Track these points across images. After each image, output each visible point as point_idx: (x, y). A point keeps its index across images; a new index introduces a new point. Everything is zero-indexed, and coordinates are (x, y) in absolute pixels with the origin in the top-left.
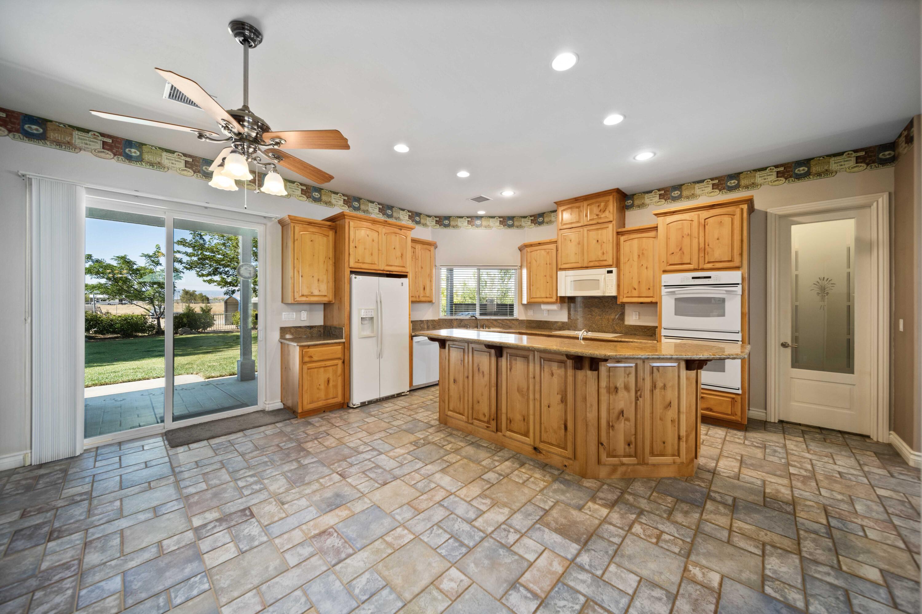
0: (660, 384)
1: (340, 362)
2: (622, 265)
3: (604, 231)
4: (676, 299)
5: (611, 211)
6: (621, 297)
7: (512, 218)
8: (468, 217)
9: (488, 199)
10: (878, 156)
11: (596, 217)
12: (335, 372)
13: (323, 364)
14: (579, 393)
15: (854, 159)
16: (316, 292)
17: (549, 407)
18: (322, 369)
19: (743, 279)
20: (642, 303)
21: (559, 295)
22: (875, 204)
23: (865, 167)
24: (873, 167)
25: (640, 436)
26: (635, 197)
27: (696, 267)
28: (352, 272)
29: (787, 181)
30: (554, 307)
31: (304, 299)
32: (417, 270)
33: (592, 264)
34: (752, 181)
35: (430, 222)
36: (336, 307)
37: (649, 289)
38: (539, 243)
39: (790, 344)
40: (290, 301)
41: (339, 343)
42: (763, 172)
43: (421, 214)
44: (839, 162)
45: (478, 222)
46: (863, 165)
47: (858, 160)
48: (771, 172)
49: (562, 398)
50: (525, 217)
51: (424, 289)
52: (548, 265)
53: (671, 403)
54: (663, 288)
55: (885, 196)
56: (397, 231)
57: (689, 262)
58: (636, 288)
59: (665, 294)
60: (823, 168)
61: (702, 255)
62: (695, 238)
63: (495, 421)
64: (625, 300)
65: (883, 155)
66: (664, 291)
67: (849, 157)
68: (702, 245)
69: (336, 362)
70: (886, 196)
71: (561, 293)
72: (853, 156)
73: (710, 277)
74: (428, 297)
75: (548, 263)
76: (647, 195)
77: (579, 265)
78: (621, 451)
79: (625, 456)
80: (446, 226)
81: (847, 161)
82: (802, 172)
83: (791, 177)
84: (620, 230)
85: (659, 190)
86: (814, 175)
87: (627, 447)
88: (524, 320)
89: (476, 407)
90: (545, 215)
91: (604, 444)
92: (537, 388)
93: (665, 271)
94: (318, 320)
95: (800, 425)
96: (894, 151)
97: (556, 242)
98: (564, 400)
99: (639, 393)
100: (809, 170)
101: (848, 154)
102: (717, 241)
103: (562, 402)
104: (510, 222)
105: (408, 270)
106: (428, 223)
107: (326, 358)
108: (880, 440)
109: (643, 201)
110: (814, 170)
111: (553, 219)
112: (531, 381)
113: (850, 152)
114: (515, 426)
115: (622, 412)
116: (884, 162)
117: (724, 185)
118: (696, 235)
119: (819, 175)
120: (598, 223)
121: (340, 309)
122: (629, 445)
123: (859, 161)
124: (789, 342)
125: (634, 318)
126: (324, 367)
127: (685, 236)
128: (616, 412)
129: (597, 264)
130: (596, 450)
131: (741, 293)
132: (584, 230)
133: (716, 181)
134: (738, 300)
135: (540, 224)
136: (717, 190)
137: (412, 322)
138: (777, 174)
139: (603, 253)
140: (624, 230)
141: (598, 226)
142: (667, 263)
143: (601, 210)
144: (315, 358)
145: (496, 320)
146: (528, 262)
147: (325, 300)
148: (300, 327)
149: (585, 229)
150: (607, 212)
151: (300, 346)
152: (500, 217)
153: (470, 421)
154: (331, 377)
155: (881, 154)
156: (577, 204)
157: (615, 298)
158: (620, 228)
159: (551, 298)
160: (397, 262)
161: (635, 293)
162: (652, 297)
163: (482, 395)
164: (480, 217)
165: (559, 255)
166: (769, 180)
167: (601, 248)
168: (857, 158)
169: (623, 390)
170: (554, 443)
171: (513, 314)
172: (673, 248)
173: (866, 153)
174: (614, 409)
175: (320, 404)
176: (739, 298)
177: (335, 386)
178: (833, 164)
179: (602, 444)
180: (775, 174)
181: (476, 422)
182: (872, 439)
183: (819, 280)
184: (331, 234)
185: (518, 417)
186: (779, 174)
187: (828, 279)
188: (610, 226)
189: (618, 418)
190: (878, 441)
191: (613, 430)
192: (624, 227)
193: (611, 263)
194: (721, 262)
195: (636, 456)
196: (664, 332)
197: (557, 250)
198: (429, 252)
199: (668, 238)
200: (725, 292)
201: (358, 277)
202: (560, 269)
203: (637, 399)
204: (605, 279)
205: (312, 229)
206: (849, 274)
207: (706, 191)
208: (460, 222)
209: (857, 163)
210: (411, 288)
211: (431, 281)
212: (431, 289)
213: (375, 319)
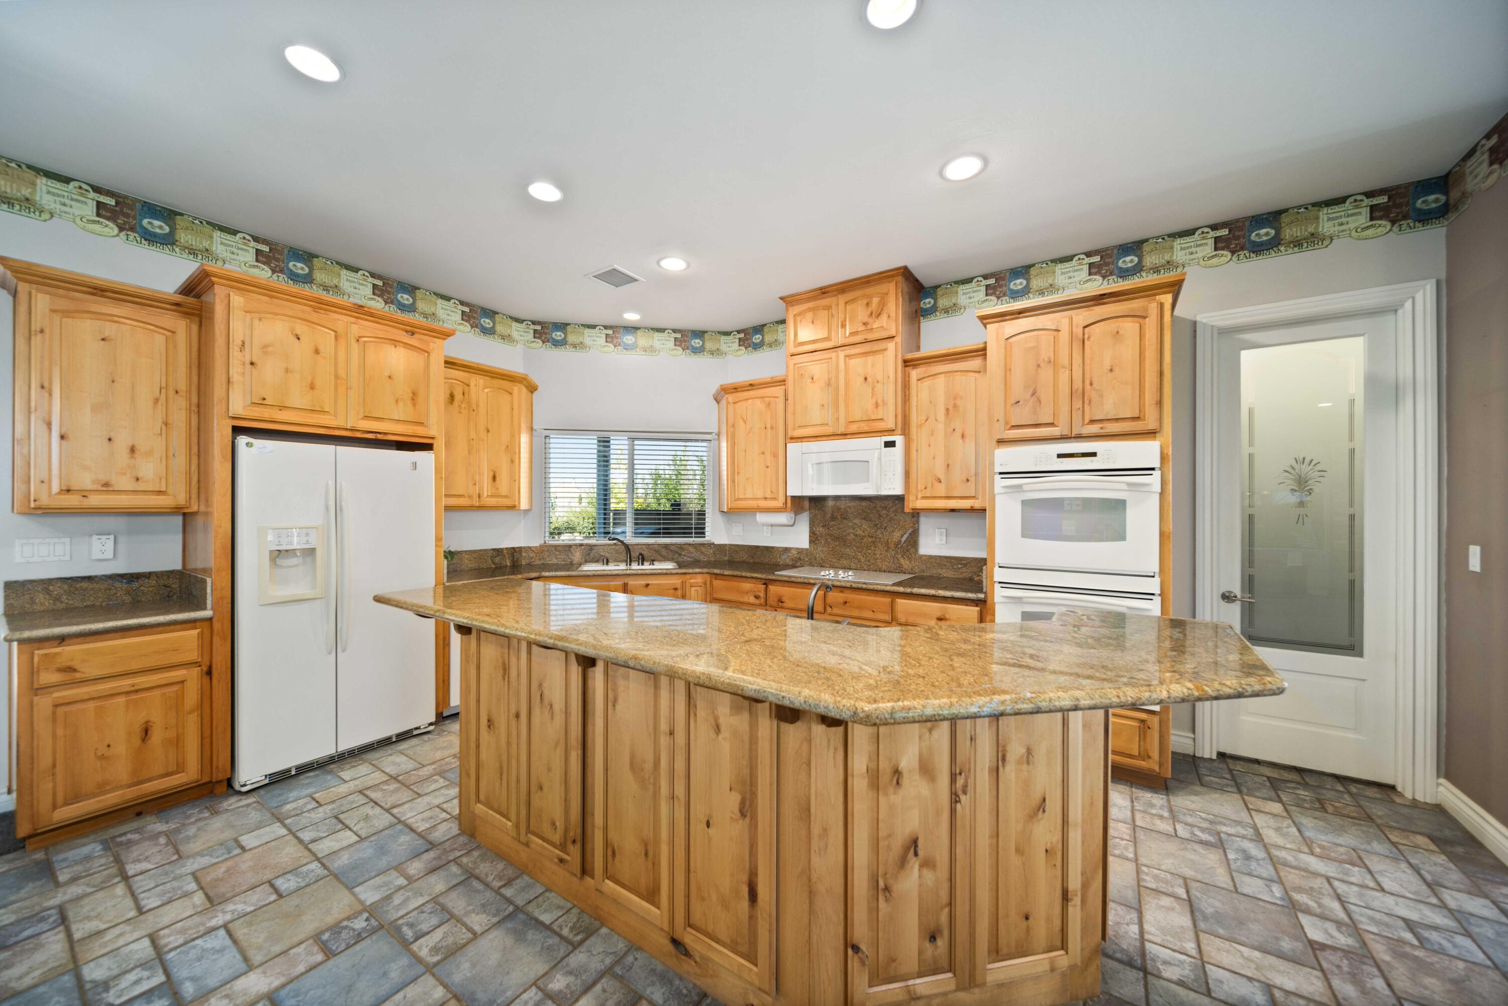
1: (193, 676)
2: (913, 430)
3: (879, 358)
4: (1025, 503)
5: (893, 315)
6: (912, 498)
7: (700, 334)
8: (606, 327)
9: (635, 280)
10: (1414, 203)
11: (862, 328)
12: (173, 703)
13: (125, 683)
14: (789, 789)
15: (1366, 212)
16: (124, 483)
17: (708, 825)
18: (120, 700)
19: (1163, 458)
20: (953, 510)
21: (790, 493)
22: (1408, 305)
23: (1389, 227)
24: (1404, 227)
25: (962, 910)
26: (940, 292)
27: (1066, 432)
28: (239, 431)
29: (1235, 258)
30: (782, 519)
32: (473, 435)
33: (854, 428)
34: (1167, 258)
35: (520, 333)
36: (200, 523)
37: (968, 480)
38: (751, 385)
39: (1239, 596)
41: (192, 623)
42: (1188, 239)
43: (496, 313)
44: (1337, 218)
45: (629, 339)
46: (1383, 222)
47: (1375, 213)
48: (1204, 238)
49: (743, 803)
50: (727, 334)
51: (494, 478)
52: (769, 430)
53: (1044, 800)
54: (998, 477)
55: (1428, 286)
56: (400, 334)
57: (1051, 421)
58: (942, 477)
59: (1002, 491)
60: (1306, 230)
61: (1078, 404)
62: (1064, 367)
63: (578, 845)
64: (920, 504)
65: (1423, 202)
66: (1000, 483)
67: (1357, 207)
68: (1078, 384)
69: (176, 675)
70: (1429, 288)
71: (793, 491)
72: (1364, 204)
73: (1094, 454)
74: (506, 497)
75: (768, 426)
76: (961, 287)
77: (829, 430)
78: (911, 962)
79: (920, 975)
80: (557, 344)
81: (1352, 215)
82: (1265, 238)
83: (1242, 249)
84: (909, 356)
85: (986, 277)
86: (1287, 245)
87: (927, 944)
88: (725, 545)
89: (536, 801)
90: (766, 329)
91: (863, 947)
92: (680, 765)
93: (1001, 442)
95: (1257, 762)
96: (1446, 193)
97: (783, 382)
98: (747, 809)
99: (960, 782)
100: (1278, 233)
101: (1356, 201)
102: (1110, 374)
103: (743, 814)
104: (697, 343)
105: (432, 433)
106: (514, 335)
107: (135, 666)
108: (1420, 797)
109: (954, 301)
110: (1288, 233)
111: (781, 337)
112: (664, 741)
113: (1359, 197)
114: (625, 870)
115: (915, 842)
116: (1425, 218)
117: (1111, 267)
118: (1066, 362)
119: (1297, 244)
120: (867, 341)
121: (206, 528)
122: (933, 938)
123: (1377, 214)
124: (1237, 590)
125: (937, 541)
126: (127, 693)
127: (1042, 365)
128: (898, 843)
129: (864, 427)
130: (841, 966)
131: (1159, 491)
132: (838, 357)
133: (1096, 259)
135: (757, 346)
136: (1098, 277)
137: (450, 555)
138: (1216, 243)
139: (877, 405)
140: (917, 355)
141: (867, 348)
142: (1007, 423)
143: (872, 314)
144: (89, 672)
145: (666, 546)
146: (730, 424)
148: (89, 578)
149: (842, 354)
150: (884, 317)
152: (674, 331)
153: (523, 839)
154: (157, 719)
155: (1420, 201)
156: (825, 302)
157: (900, 499)
158: (911, 351)
159: (775, 499)
160: (399, 413)
161: (941, 490)
162: (974, 497)
163: (549, 770)
164: (633, 329)
165: (790, 409)
166: (1200, 255)
167: (873, 394)
168: (1373, 208)
169: (917, 777)
170: (723, 936)
171: (704, 533)
172: (1018, 390)
173: (1389, 198)
174: (889, 836)
176: (1154, 501)
177: (174, 741)
178: (1326, 223)
179: (856, 949)
180: (1211, 242)
181: (535, 842)
182: (1401, 795)
183: (1294, 463)
184: (180, 324)
185: (629, 844)
186: (1219, 244)
187: (1312, 461)
188: (891, 345)
189: (902, 862)
190: (1414, 799)
191: (887, 900)
192: (918, 348)
193: (891, 424)
194: (1117, 420)
195: (951, 968)
196: (999, 575)
197: (786, 399)
198: (507, 397)
199: (1007, 370)
200: (1125, 487)
201: (257, 443)
202: (791, 438)
203: (955, 799)
204: (880, 459)
205: (109, 307)
206: (1352, 452)
207: (1077, 279)
208: (588, 337)
209: (1372, 219)
210: (444, 475)
211: (514, 461)
212: (514, 479)
213: (319, 553)
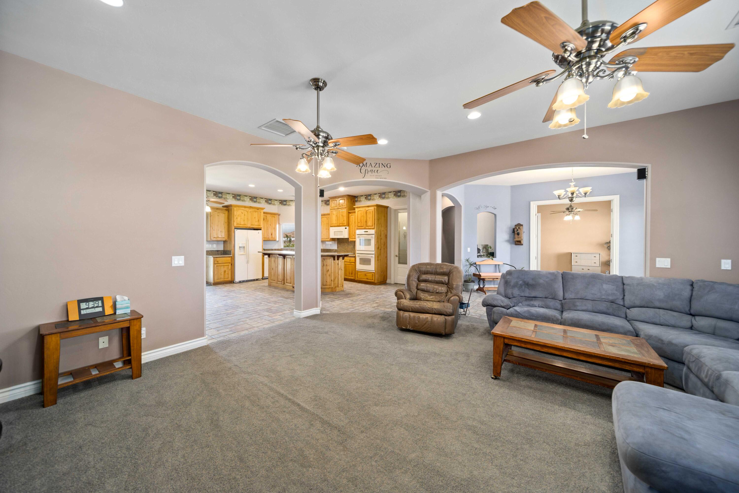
0: (325, 264)
1: (230, 264)
2: (350, 226)
3: (344, 211)
4: (360, 239)
5: (346, 203)
6: (350, 239)
11: (341, 205)
12: (228, 268)
13: (223, 264)
16: (220, 236)
18: (222, 267)
27: (365, 228)
28: (235, 228)
29: (396, 198)
30: (330, 243)
31: (215, 239)
32: (268, 226)
33: (340, 225)
35: (277, 203)
36: (228, 242)
37: (354, 236)
38: (324, 214)
39: (398, 256)
40: (209, 240)
41: (230, 257)
43: (272, 199)
48: (392, 193)
51: (271, 235)
56: (257, 210)
57: (363, 226)
58: (351, 235)
59: (357, 238)
61: (366, 223)
62: (364, 217)
63: (283, 281)
66: (357, 236)
68: (366, 220)
69: (228, 264)
71: (331, 237)
73: (367, 231)
74: (273, 238)
75: (328, 223)
76: (362, 197)
77: (336, 225)
80: (285, 205)
83: (397, 196)
84: (349, 211)
86: (402, 196)
89: (278, 277)
93: (357, 229)
94: (221, 247)
97: (329, 214)
100: (401, 194)
105: (261, 227)
106: (276, 203)
107: (224, 262)
109: (360, 199)
114: (288, 281)
120: (342, 208)
121: (230, 243)
127: (362, 216)
129: (342, 225)
131: (374, 237)
133: (380, 195)
134: (374, 239)
136: (380, 198)
137: (264, 250)
139: (344, 221)
142: (358, 226)
144: (220, 262)
147: (224, 239)
148: (213, 250)
149: (338, 210)
151: (213, 257)
154: (226, 270)
157: (348, 239)
159: (328, 239)
160: (256, 223)
162: (354, 239)
165: (330, 220)
167: (343, 219)
172: (359, 220)
175: (222, 280)
177: (228, 274)
181: (279, 282)
183: (404, 233)
184: (226, 212)
186: (394, 195)
188: (346, 209)
193: (345, 224)
194: (370, 226)
196: (357, 252)
197: (330, 218)
198: (274, 218)
199: (358, 217)
200: (371, 237)
201: (238, 230)
202: (330, 227)
204: (345, 231)
205: (218, 211)
207: (377, 198)
210: (263, 235)
211: (275, 231)
212: (275, 235)
213: (245, 247)
